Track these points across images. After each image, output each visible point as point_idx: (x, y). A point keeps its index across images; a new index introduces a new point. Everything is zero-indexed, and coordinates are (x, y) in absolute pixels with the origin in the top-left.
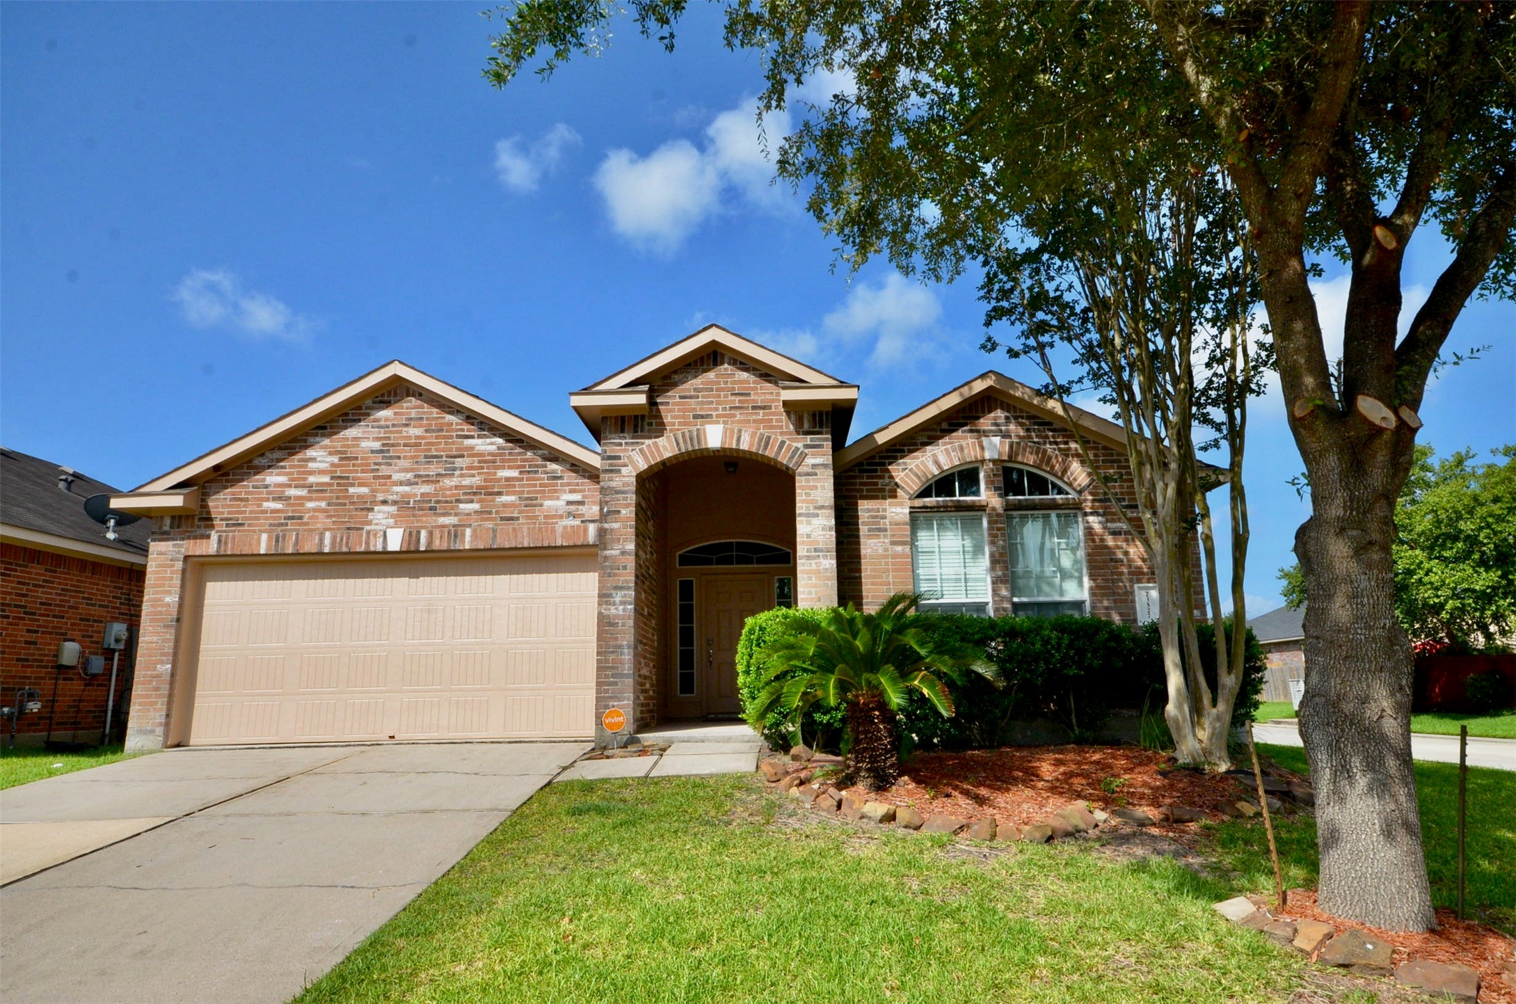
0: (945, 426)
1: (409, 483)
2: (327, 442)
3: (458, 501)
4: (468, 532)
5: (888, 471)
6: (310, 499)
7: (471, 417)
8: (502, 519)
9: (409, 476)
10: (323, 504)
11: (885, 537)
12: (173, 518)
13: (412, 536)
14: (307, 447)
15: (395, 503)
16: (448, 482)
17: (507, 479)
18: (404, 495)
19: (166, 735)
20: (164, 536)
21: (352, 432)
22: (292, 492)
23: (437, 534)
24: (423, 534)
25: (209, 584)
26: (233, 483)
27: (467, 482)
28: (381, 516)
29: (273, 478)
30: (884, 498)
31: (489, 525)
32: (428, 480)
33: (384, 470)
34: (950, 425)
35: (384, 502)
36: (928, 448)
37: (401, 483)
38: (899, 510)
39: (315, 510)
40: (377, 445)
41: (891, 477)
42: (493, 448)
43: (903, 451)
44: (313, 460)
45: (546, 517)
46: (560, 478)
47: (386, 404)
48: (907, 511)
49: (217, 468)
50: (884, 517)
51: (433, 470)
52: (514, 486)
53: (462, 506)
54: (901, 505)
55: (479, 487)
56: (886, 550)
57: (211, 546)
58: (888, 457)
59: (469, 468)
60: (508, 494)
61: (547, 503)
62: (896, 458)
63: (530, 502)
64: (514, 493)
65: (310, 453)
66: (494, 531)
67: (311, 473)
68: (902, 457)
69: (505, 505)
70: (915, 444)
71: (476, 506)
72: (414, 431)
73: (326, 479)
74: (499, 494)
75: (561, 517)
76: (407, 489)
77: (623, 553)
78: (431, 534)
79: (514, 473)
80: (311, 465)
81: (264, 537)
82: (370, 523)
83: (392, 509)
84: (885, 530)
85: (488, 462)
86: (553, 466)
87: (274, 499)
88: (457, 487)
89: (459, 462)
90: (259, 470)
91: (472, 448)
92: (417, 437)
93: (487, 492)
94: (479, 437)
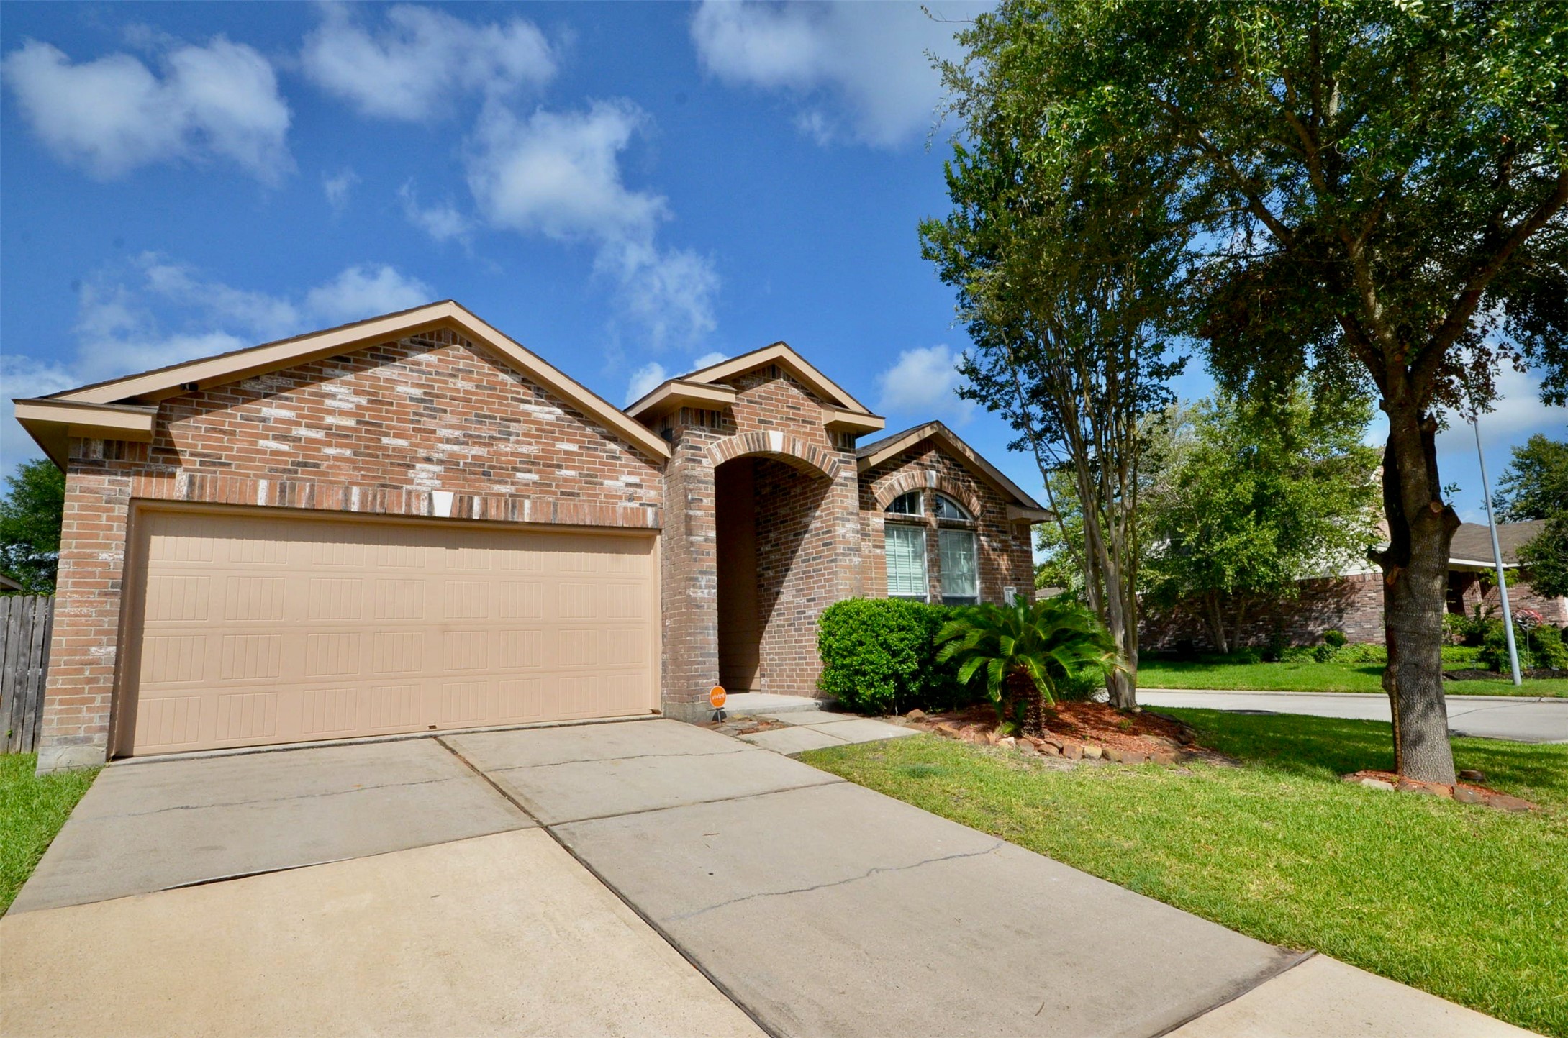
0: (904, 457)
1: (456, 442)
2: (350, 377)
3: (515, 469)
4: (527, 503)
5: (870, 488)
6: (329, 445)
7: (530, 380)
8: (562, 493)
9: (458, 433)
10: (348, 453)
11: (869, 541)
12: (108, 444)
13: (463, 502)
14: (322, 379)
15: (440, 462)
16: (502, 447)
17: (567, 453)
18: (452, 455)
19: (109, 749)
20: (94, 467)
21: (384, 372)
22: (303, 432)
23: (492, 503)
24: (477, 502)
25: (154, 539)
26: (212, 408)
27: (523, 449)
28: (424, 476)
29: (272, 411)
30: (868, 510)
31: (550, 498)
32: (479, 441)
33: (426, 423)
34: (907, 457)
35: (428, 460)
36: (894, 473)
37: (448, 441)
38: (877, 520)
39: (336, 458)
40: (417, 392)
41: (872, 493)
42: (551, 418)
43: (879, 473)
44: (333, 396)
45: (606, 496)
46: (619, 458)
47: (429, 347)
48: (883, 521)
49: (194, 386)
50: (868, 525)
51: (485, 431)
52: (574, 461)
53: (519, 475)
54: (878, 516)
55: (536, 457)
56: (870, 551)
57: (178, 487)
58: (870, 477)
59: (525, 435)
60: (568, 468)
61: (607, 482)
62: (875, 478)
63: (590, 479)
64: (574, 468)
65: (326, 387)
66: (555, 505)
67: (330, 412)
68: (879, 478)
69: (566, 480)
70: (886, 469)
71: (534, 477)
72: (461, 384)
73: (351, 423)
74: (559, 467)
75: (620, 498)
76: (455, 448)
77: (706, 540)
78: (485, 502)
79: (574, 448)
80: (329, 403)
81: (263, 484)
82: (410, 482)
83: (439, 469)
84: (869, 535)
85: (543, 430)
86: (611, 446)
87: (275, 438)
88: (513, 454)
89: (514, 427)
90: (250, 397)
91: (529, 414)
92: (466, 392)
93: (546, 463)
94: (537, 403)
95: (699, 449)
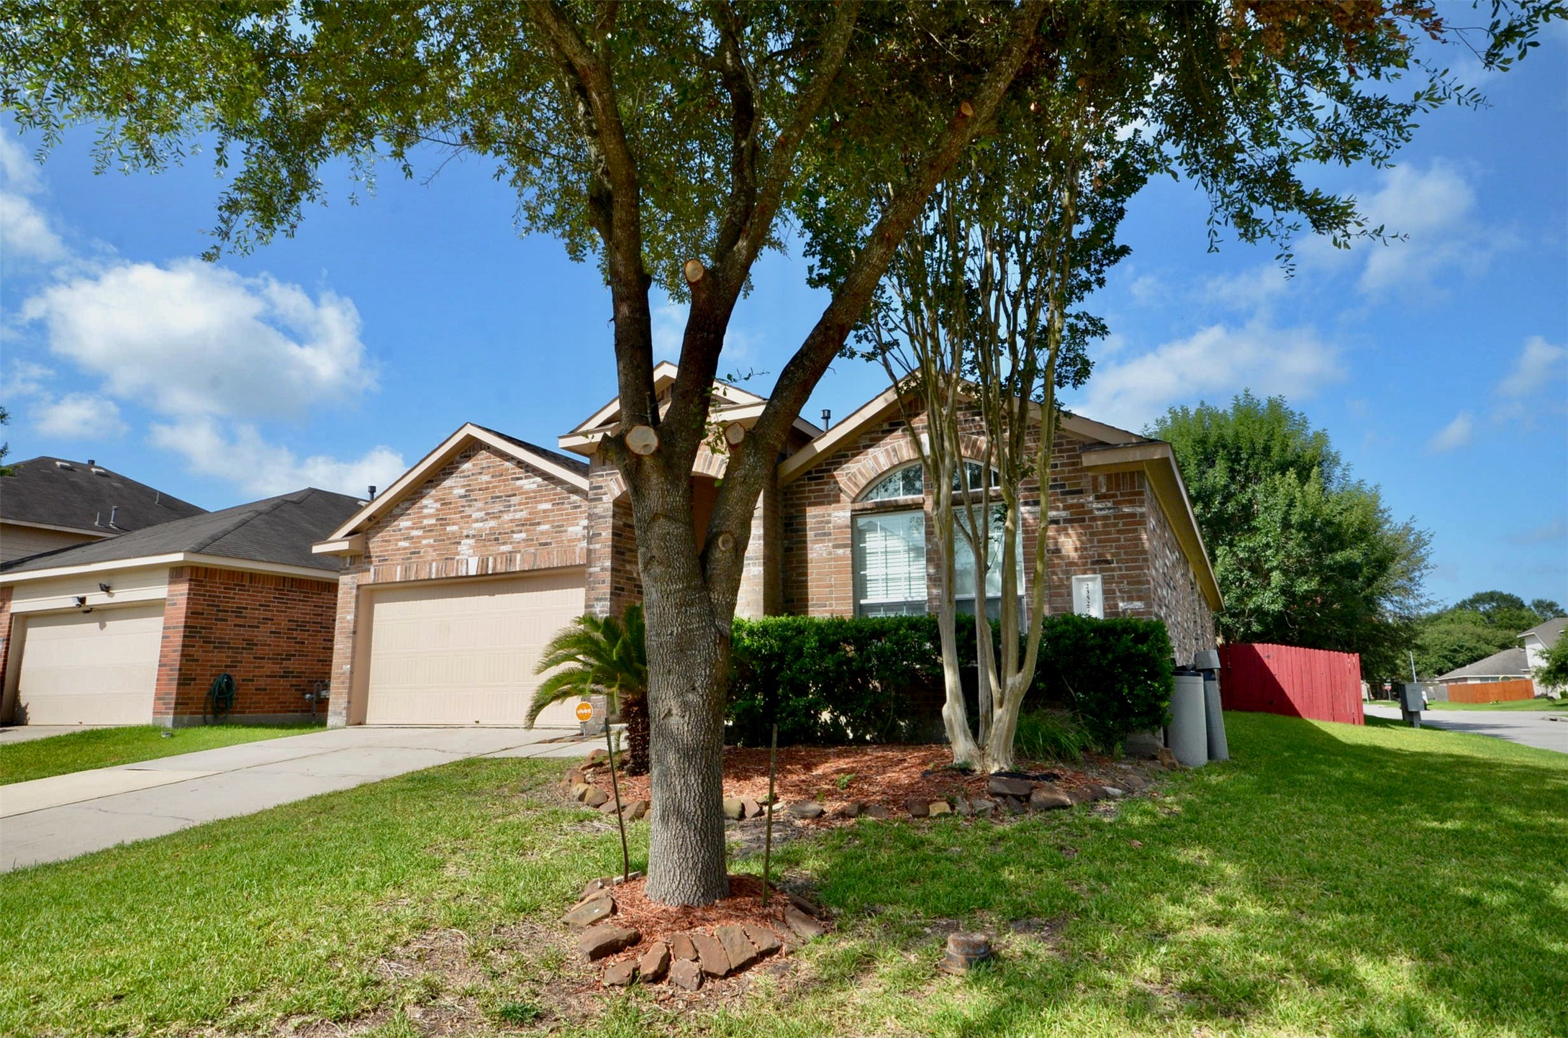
0: (886, 426)
1: (483, 520)
2: (433, 492)
3: (513, 532)
4: (518, 556)
5: (833, 477)
6: (425, 538)
7: (520, 463)
8: (541, 544)
9: (482, 514)
10: (432, 541)
11: (829, 541)
13: (484, 562)
14: (422, 497)
15: (474, 536)
16: (506, 517)
17: (545, 511)
18: (480, 530)
19: (348, 716)
20: (347, 571)
21: (448, 483)
22: (415, 533)
23: (499, 560)
24: (491, 560)
25: (377, 606)
26: (382, 528)
27: (518, 515)
28: (466, 547)
29: (404, 523)
30: (830, 503)
31: (532, 550)
32: (496, 516)
33: (468, 511)
34: (891, 425)
35: (467, 536)
36: (870, 450)
37: (477, 521)
38: (841, 514)
39: (427, 546)
40: (462, 491)
41: (836, 482)
42: (534, 486)
43: (846, 456)
44: (426, 507)
45: (569, 541)
46: (579, 507)
47: (467, 457)
48: (849, 514)
49: (370, 519)
50: (829, 522)
51: (498, 507)
52: (548, 516)
53: (515, 536)
54: (843, 509)
55: (526, 520)
56: (830, 553)
57: (369, 578)
58: (833, 463)
59: (520, 504)
60: (544, 523)
61: (570, 529)
62: (840, 464)
63: (559, 529)
64: (548, 522)
65: (425, 502)
66: (535, 555)
67: (425, 517)
68: (846, 462)
69: (542, 533)
70: (858, 448)
71: (523, 535)
72: (485, 478)
73: (433, 521)
74: (539, 524)
75: (579, 540)
76: (480, 525)
77: (603, 569)
78: (495, 560)
79: (548, 506)
80: (426, 511)
81: (399, 568)
82: (458, 554)
83: (471, 541)
84: (830, 534)
85: (533, 498)
86: (574, 498)
87: (405, 539)
88: (512, 521)
89: (514, 500)
90: (396, 517)
91: (521, 487)
92: (488, 482)
93: (529, 523)
94: (526, 478)
95: (601, 487)
